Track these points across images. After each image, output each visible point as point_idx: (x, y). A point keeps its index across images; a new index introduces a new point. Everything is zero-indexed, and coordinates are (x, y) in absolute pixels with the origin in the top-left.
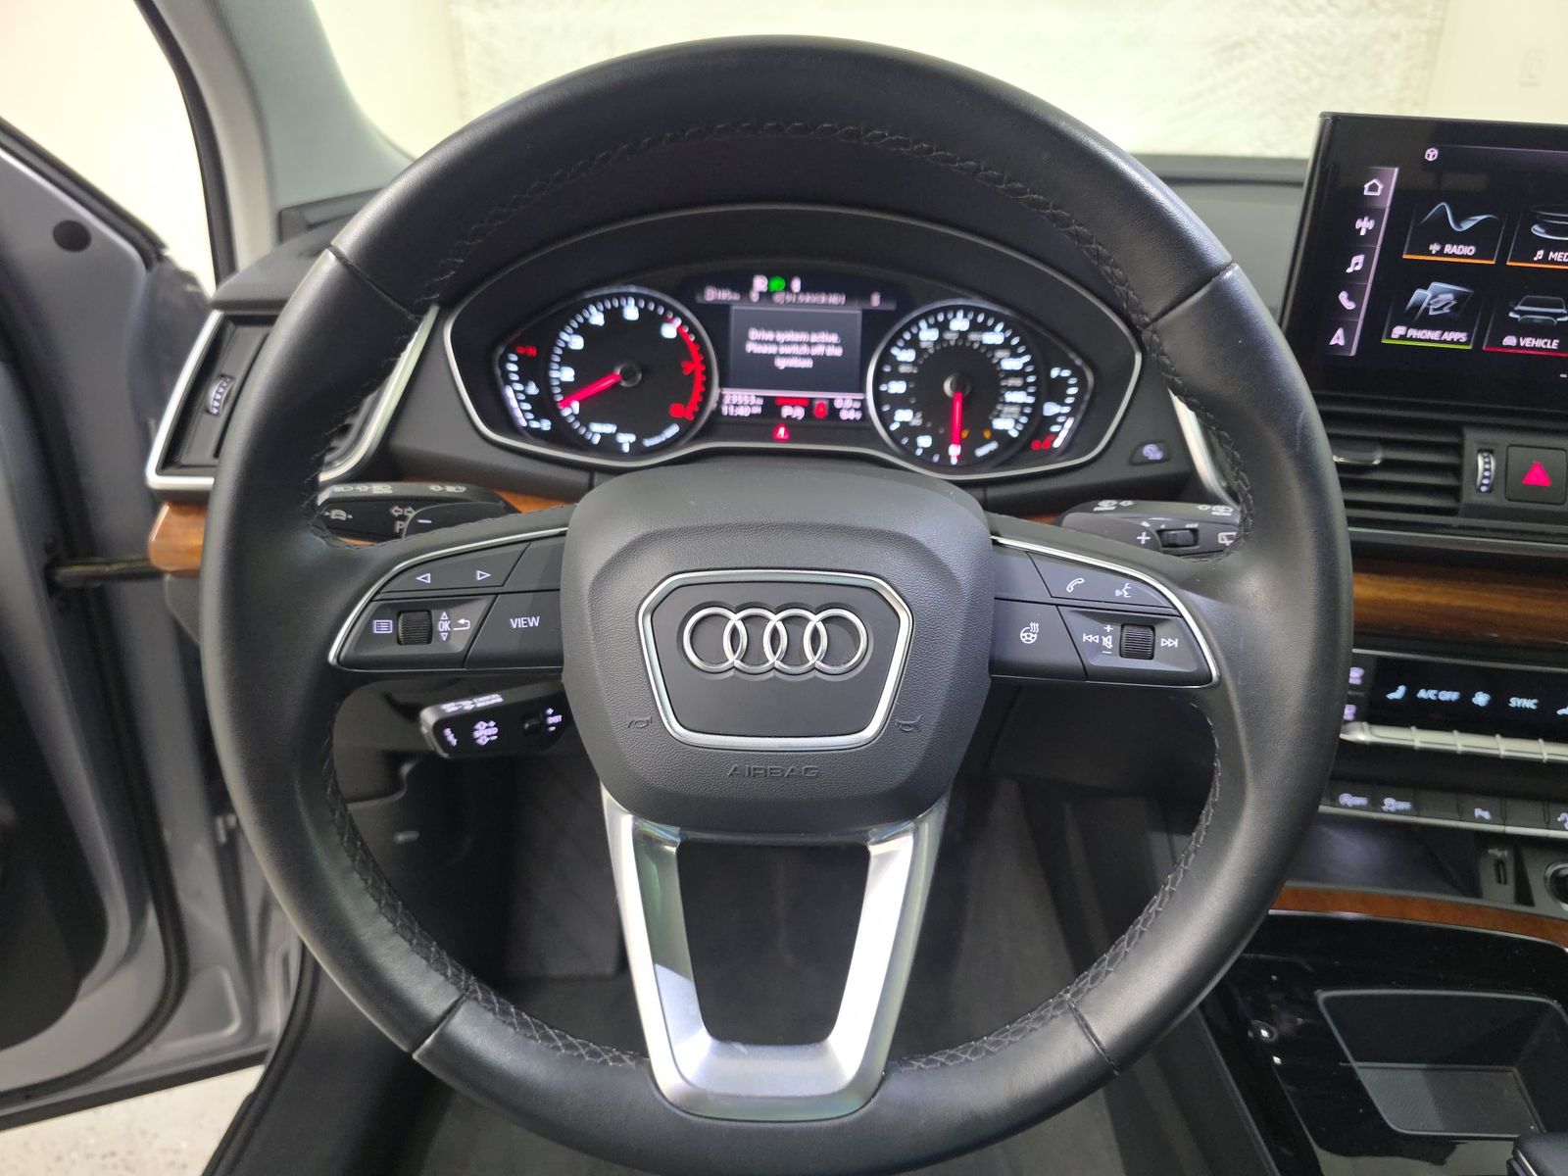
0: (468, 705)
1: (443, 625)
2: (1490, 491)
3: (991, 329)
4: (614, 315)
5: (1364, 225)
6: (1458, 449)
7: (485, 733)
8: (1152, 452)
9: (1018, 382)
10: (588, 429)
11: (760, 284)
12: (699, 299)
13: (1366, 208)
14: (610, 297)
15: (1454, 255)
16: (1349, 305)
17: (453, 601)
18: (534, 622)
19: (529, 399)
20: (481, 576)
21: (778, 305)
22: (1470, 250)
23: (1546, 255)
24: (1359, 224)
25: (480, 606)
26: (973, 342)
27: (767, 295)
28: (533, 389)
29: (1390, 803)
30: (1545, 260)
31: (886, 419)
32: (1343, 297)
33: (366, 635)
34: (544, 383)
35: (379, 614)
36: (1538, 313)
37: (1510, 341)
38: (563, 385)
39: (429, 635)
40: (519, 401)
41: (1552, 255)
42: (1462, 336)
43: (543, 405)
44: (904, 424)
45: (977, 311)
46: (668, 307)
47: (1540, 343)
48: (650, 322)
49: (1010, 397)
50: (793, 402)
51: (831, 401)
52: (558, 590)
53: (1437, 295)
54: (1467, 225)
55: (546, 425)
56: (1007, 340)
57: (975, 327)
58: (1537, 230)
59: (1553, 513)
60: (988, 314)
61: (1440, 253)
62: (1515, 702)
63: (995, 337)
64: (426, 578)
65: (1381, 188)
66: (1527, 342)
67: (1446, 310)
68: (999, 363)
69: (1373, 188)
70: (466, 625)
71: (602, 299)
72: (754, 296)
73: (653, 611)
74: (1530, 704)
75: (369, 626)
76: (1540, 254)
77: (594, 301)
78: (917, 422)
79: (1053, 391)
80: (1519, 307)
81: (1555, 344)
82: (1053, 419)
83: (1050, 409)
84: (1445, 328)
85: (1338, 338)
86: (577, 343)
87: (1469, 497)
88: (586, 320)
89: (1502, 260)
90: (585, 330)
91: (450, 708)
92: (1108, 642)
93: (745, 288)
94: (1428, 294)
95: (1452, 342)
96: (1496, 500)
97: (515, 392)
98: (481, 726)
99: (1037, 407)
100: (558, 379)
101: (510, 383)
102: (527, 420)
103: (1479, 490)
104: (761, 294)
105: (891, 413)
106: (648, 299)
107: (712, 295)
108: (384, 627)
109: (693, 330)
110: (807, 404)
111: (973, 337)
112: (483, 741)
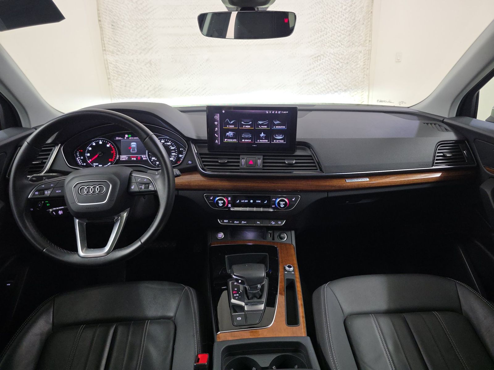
0: (58, 208)
1: (46, 192)
2: (244, 165)
3: (169, 142)
4: (97, 143)
5: (216, 123)
6: (239, 159)
7: (60, 213)
8: (190, 162)
9: (174, 151)
10: (93, 164)
11: (126, 136)
12: (115, 139)
13: (215, 120)
14: (97, 140)
15: (231, 127)
16: (217, 136)
17: (47, 189)
18: (60, 191)
19: (81, 159)
20: (52, 185)
21: (130, 139)
22: (233, 126)
23: (245, 126)
24: (215, 123)
25: (51, 190)
26: (165, 144)
27: (128, 138)
28: (82, 158)
29: (243, 222)
30: (245, 127)
31: (150, 159)
32: (216, 135)
33: (34, 194)
34: (84, 157)
35: (36, 191)
36: (247, 136)
37: (243, 140)
38: (88, 156)
39: (44, 194)
40: (79, 160)
41: (246, 126)
42: (236, 140)
43: (84, 161)
44: (153, 160)
45: (166, 139)
46: (108, 141)
47: (248, 141)
48: (104, 144)
49: (173, 154)
50: (134, 157)
51: (141, 156)
52: (63, 187)
53: (230, 134)
54: (232, 122)
55: (85, 164)
56: (171, 144)
57: (166, 142)
58: (243, 123)
59: (253, 168)
60: (168, 139)
61: (229, 127)
62: (257, 201)
63: (169, 144)
64: (43, 186)
65: (217, 117)
66: (246, 140)
67: (232, 136)
68: (170, 148)
69: (216, 117)
70: (49, 192)
71: (95, 140)
72: (125, 138)
73: (75, 187)
74: (259, 201)
75: (35, 193)
76: (244, 126)
77: (93, 141)
78: (156, 159)
79: (180, 152)
80: (243, 135)
81: (250, 141)
82: (181, 158)
83: (180, 156)
84: (233, 139)
85: (217, 142)
86: (90, 149)
87: (241, 167)
88: (92, 144)
89: (238, 127)
90: (92, 146)
91: (54, 209)
92: (143, 187)
93: (124, 137)
94: (229, 133)
95: (234, 141)
96: (245, 167)
97: (79, 158)
98: (60, 211)
99: (178, 155)
100: (87, 155)
101: (78, 157)
102: (81, 163)
103: (242, 165)
104: (127, 137)
105: (151, 158)
106: (104, 140)
107: (117, 138)
108: (37, 193)
109: (113, 145)
110: (137, 158)
111: (165, 143)
112: (60, 214)
